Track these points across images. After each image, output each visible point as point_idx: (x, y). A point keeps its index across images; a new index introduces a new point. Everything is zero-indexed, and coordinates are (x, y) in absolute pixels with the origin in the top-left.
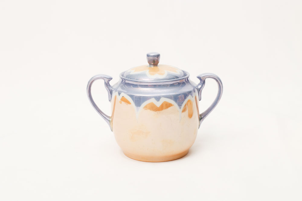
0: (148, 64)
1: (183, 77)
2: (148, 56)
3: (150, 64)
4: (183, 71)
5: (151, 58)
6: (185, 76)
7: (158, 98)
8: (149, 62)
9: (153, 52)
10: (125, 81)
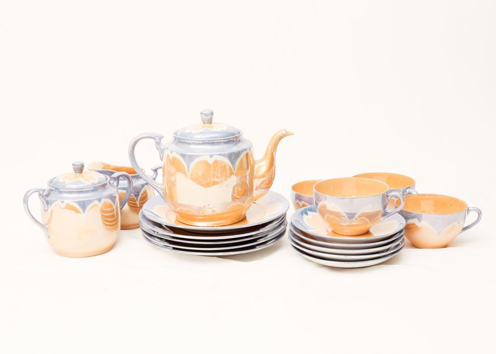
0: (74, 172)
2: (73, 165)
3: (76, 172)
5: (76, 167)
7: (99, 200)
8: (75, 170)
9: (78, 160)
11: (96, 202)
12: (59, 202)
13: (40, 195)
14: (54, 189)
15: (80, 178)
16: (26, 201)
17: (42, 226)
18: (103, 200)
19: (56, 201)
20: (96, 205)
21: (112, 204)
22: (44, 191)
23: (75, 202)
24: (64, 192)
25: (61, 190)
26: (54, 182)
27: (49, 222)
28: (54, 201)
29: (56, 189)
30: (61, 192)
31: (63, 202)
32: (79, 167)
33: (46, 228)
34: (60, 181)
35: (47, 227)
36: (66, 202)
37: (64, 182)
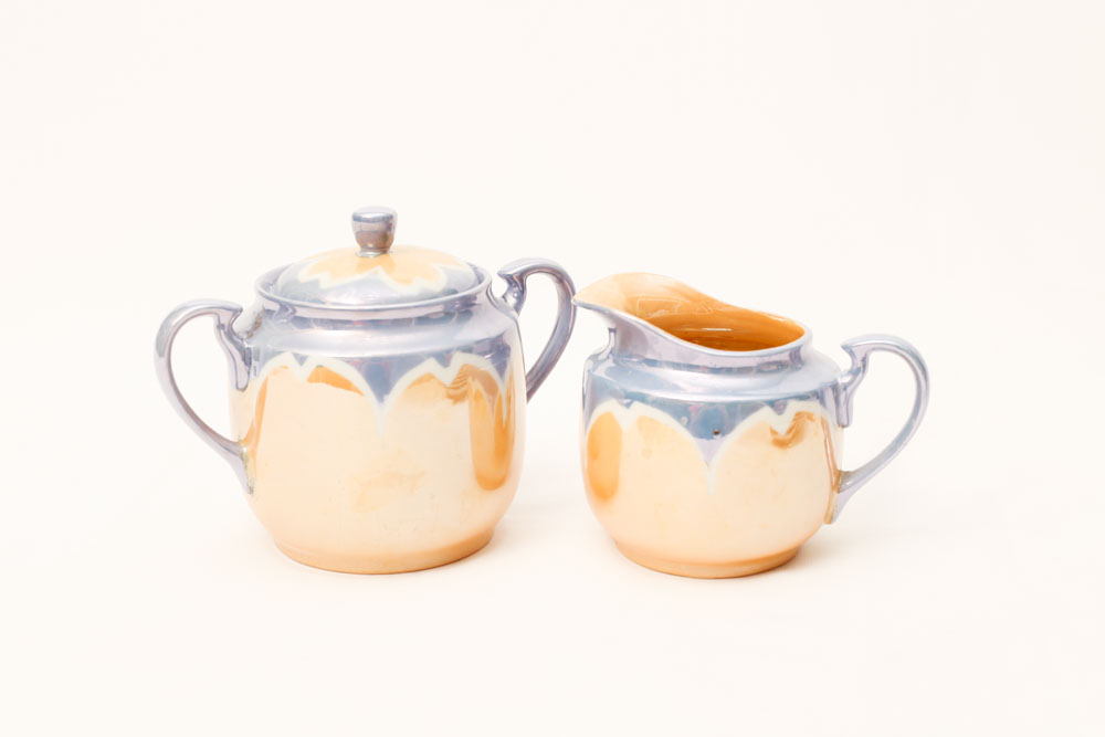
0: (357, 247)
1: (473, 287)
2: (356, 219)
3: (364, 246)
4: (475, 269)
5: (366, 227)
6: (480, 282)
7: (444, 358)
8: (362, 239)
9: (374, 207)
10: (295, 311)
11: (431, 366)
12: (287, 358)
13: (220, 326)
14: (275, 307)
15: (378, 269)
16: (164, 347)
17: (227, 447)
18: (459, 360)
19: (280, 353)
20: (430, 377)
21: (495, 375)
22: (237, 312)
23: (349, 361)
24: (315, 320)
25: (300, 313)
26: (280, 282)
27: (253, 435)
28: (275, 354)
29: (284, 307)
30: (303, 322)
31: (302, 360)
32: (378, 227)
33: (242, 456)
34: (303, 277)
35: (245, 450)
36: (316, 357)
37: (315, 283)
